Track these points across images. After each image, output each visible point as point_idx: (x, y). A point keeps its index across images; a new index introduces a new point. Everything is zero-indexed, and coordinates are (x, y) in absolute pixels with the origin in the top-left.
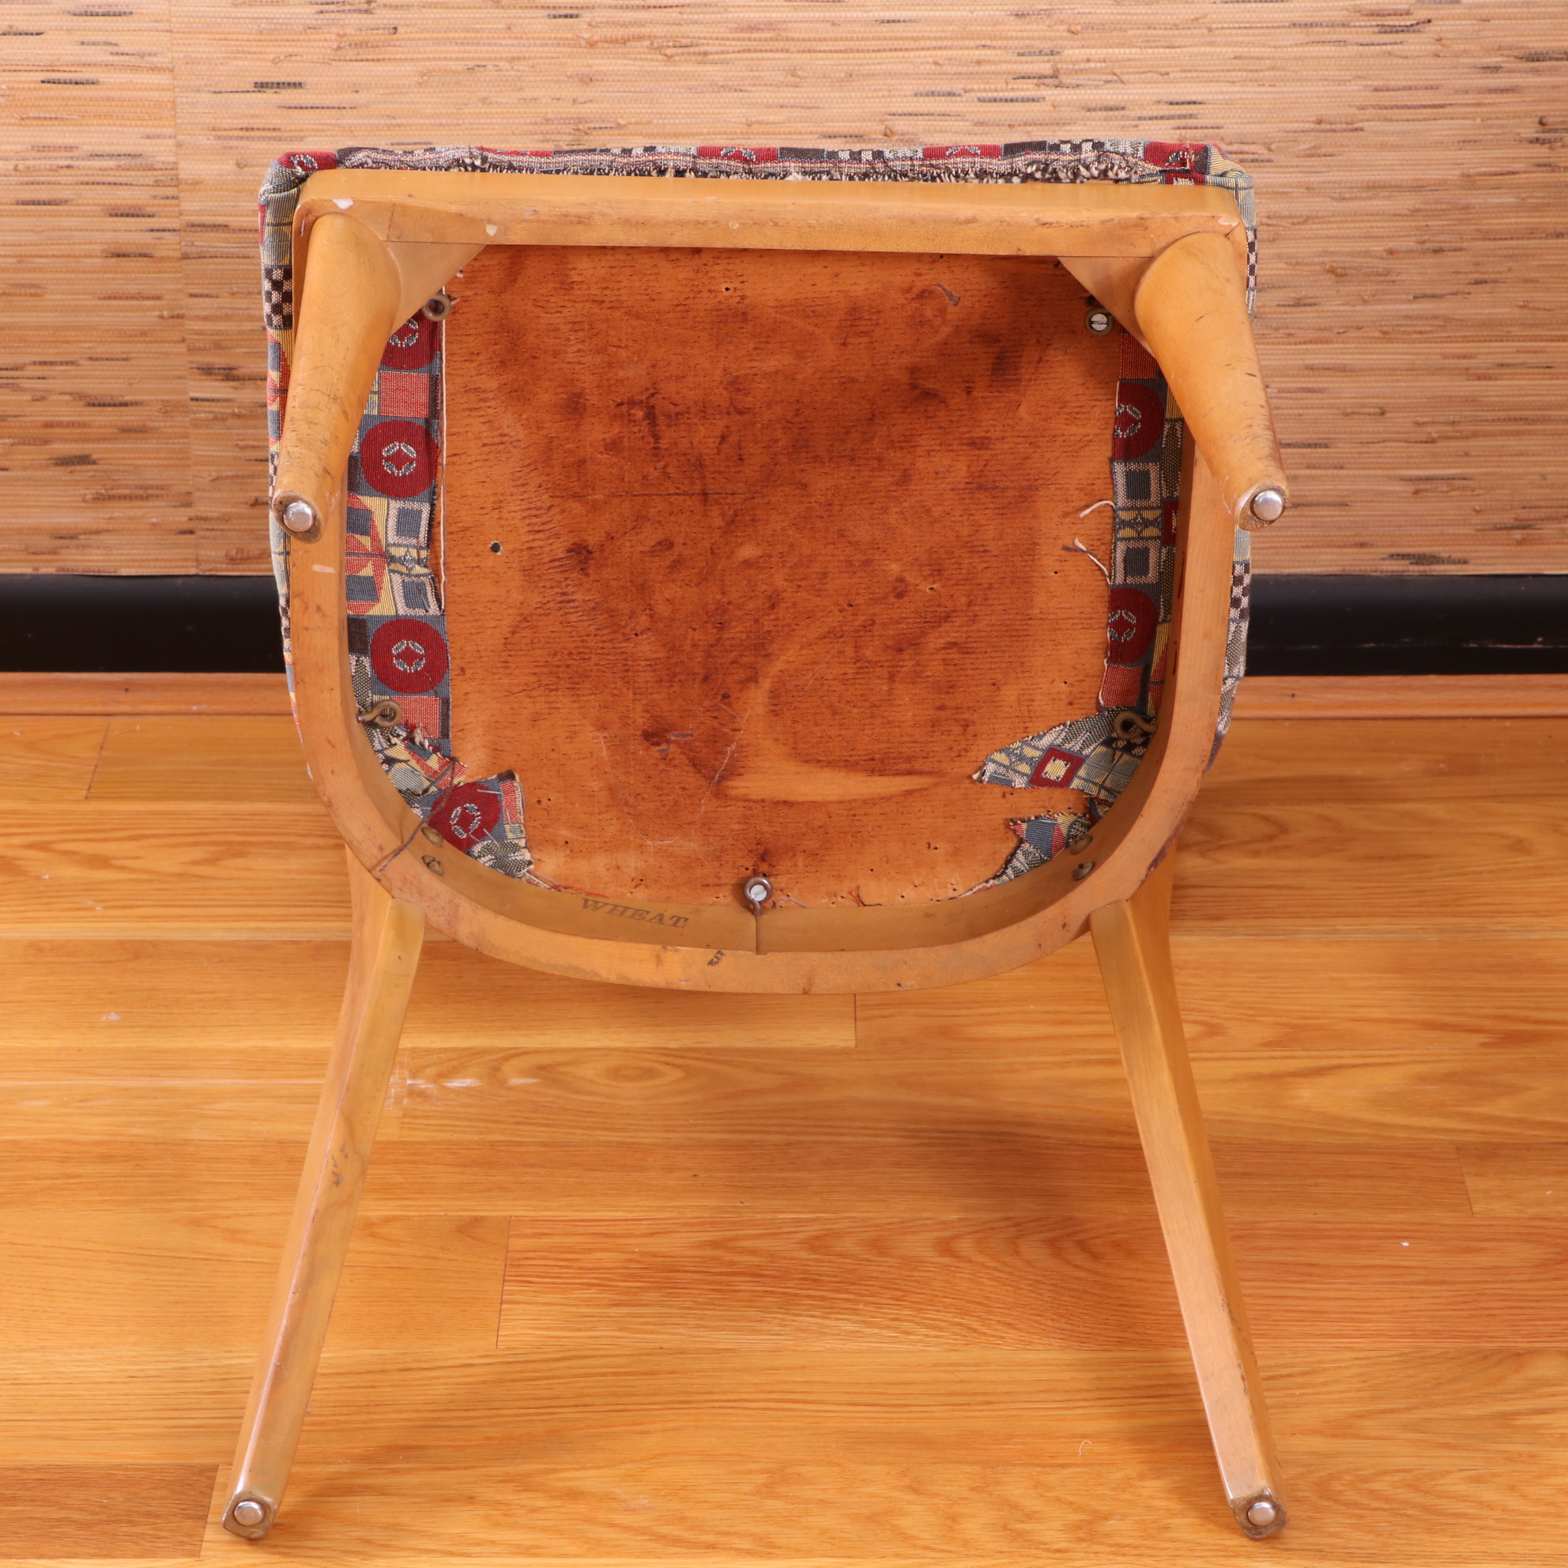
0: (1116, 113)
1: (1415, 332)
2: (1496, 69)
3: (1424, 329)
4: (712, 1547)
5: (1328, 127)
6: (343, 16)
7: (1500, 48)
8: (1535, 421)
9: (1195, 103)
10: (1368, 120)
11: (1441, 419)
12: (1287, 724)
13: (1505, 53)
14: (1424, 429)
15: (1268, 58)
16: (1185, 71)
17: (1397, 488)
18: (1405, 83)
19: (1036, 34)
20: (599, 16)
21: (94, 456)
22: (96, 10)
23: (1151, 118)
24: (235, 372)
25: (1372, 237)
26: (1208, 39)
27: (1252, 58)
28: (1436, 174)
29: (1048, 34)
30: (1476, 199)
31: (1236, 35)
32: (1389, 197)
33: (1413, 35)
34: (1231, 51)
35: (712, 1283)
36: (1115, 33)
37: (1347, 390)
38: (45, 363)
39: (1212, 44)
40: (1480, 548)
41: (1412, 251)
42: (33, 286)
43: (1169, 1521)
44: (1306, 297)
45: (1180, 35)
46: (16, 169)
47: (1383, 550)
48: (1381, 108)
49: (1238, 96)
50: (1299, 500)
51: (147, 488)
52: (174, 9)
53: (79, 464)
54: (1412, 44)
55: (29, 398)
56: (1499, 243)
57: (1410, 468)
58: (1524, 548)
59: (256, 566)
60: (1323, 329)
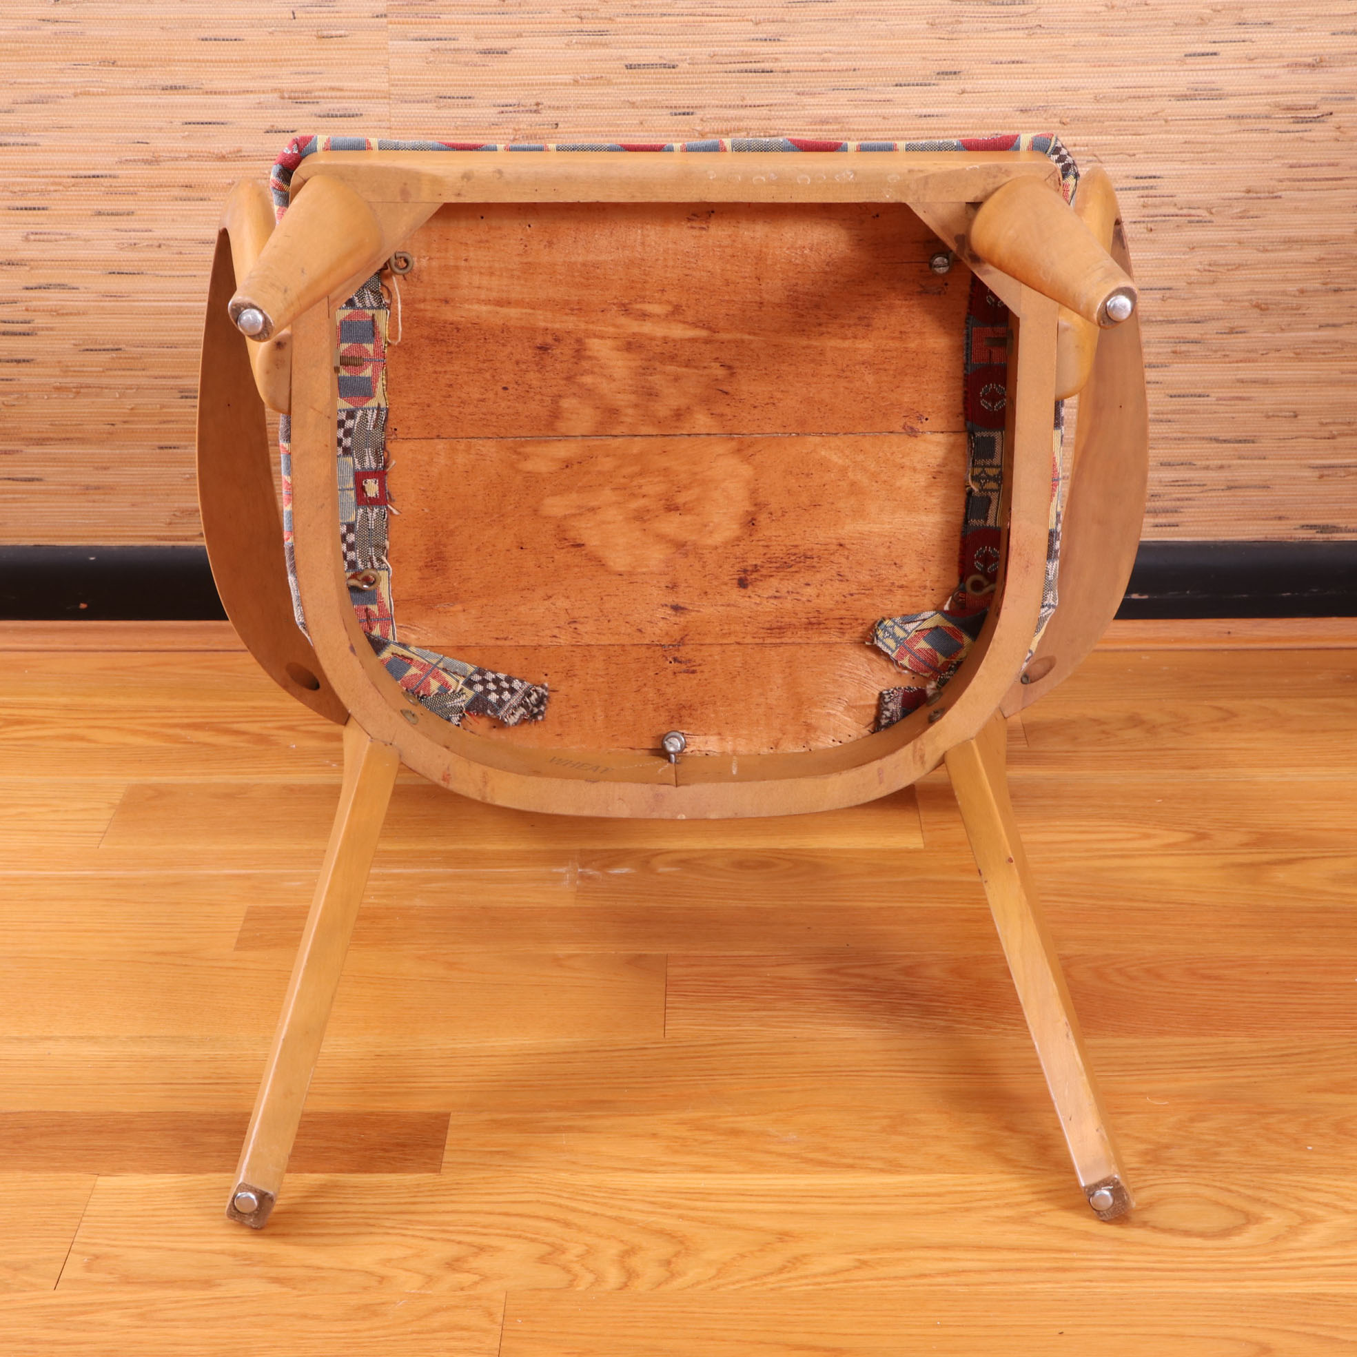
1: (1320, 353)
3: (1326, 350)
4: (852, 1167)
5: (1255, 195)
6: (518, 115)
9: (1155, 177)
10: (1285, 190)
11: (1340, 420)
12: (1226, 653)
14: (1326, 428)
15: (1210, 143)
16: (1147, 153)
17: (1306, 474)
18: (1312, 161)
19: (1036, 125)
20: (709, 113)
22: (334, 113)
23: (1121, 189)
25: (1288, 280)
26: (1165, 128)
27: (1198, 143)
28: (1336, 231)
29: (1044, 125)
31: (1186, 125)
32: (1301, 249)
33: (1319, 125)
34: (1182, 137)
35: (833, 996)
36: (1095, 124)
37: (1267, 398)
39: (1167, 132)
41: (1316, 291)
43: (1216, 1149)
44: (1237, 327)
45: (1144, 126)
47: (1296, 522)
48: (1295, 180)
49: (1187, 172)
50: (1232, 484)
52: (393, 111)
54: (1318, 131)
57: (1317, 458)
60: (1249, 351)
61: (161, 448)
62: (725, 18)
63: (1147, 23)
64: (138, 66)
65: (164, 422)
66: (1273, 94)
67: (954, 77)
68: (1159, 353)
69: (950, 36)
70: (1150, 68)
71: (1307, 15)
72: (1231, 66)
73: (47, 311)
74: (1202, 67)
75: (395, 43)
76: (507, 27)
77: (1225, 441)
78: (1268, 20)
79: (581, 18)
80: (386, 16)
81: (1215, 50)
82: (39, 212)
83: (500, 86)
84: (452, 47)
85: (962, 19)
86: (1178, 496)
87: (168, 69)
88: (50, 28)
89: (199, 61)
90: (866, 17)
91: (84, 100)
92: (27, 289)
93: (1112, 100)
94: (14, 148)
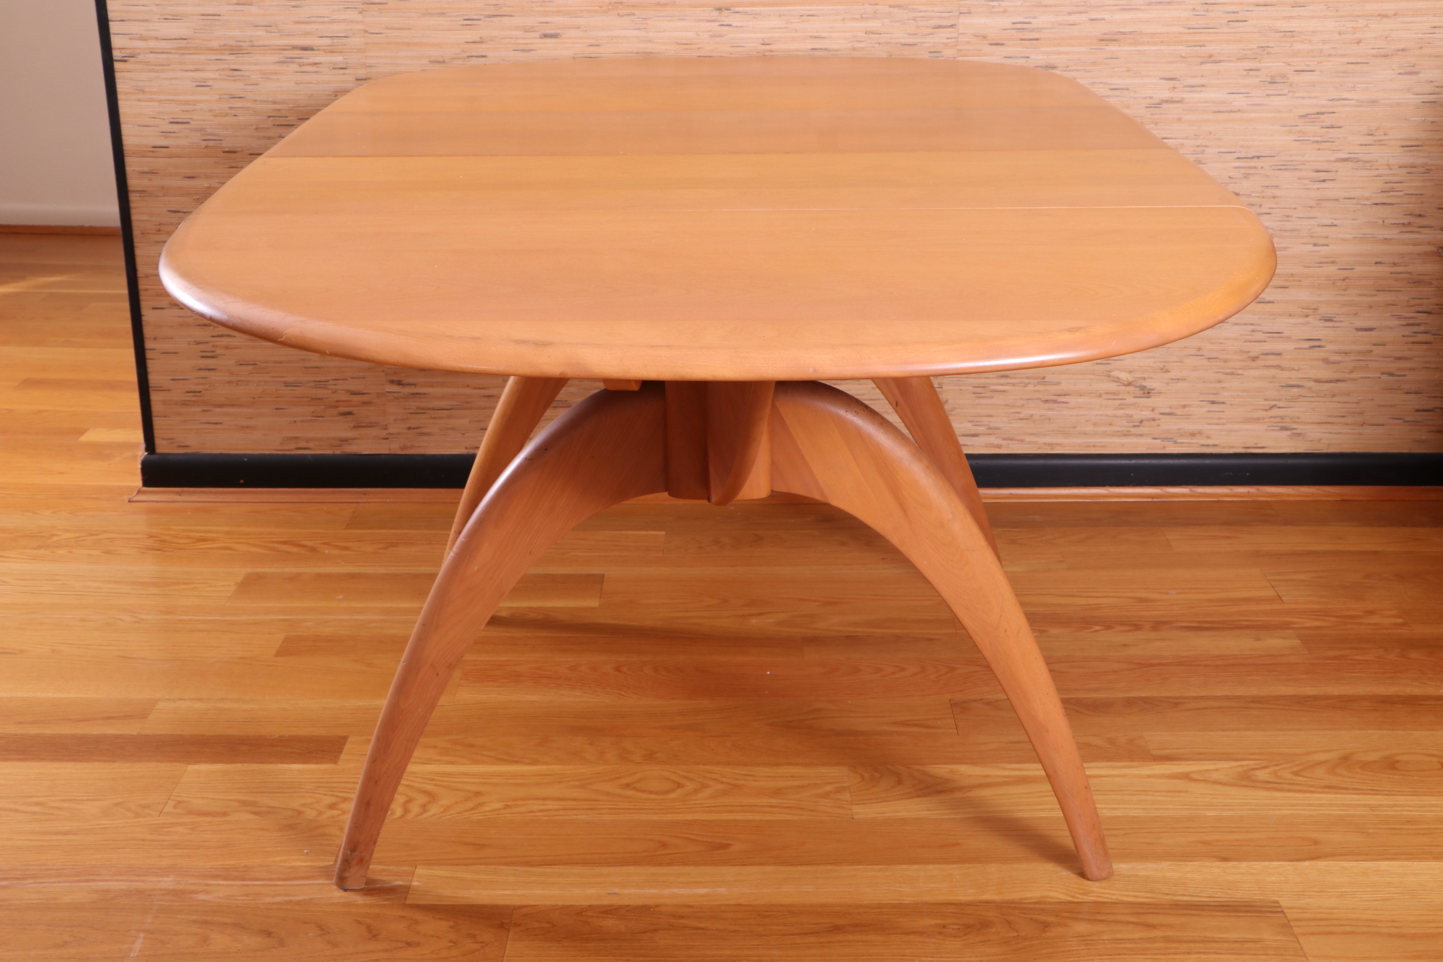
4: (516, 762)
21: (354, 412)
24: (401, 382)
35: (533, 680)
43: (677, 754)
51: (371, 423)
53: (348, 415)
55: (330, 391)
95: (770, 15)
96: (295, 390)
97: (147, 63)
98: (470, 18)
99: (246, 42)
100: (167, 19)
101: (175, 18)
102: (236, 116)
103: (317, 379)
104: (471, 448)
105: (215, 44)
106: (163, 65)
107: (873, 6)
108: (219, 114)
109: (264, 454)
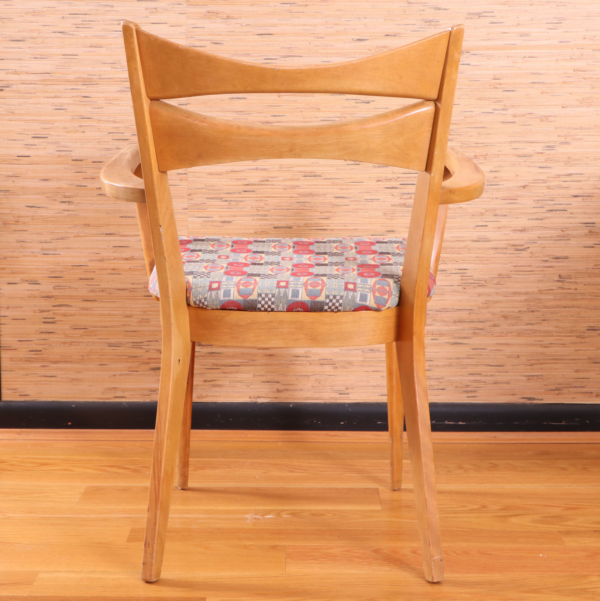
0: (444, 272)
1: (527, 334)
2: (547, 261)
3: (529, 333)
5: (502, 276)
7: (548, 255)
8: (560, 359)
9: (465, 269)
10: (513, 275)
11: (535, 359)
12: (494, 444)
13: (549, 257)
14: (530, 362)
15: (485, 257)
16: (463, 261)
17: (522, 378)
18: (522, 265)
23: (454, 274)
25: (514, 307)
26: (469, 252)
27: (481, 257)
28: (532, 290)
30: (543, 297)
31: (476, 251)
32: (519, 296)
34: (475, 255)
35: (347, 559)
37: (508, 350)
38: (149, 341)
39: (470, 253)
40: (546, 396)
41: (525, 311)
42: (147, 319)
44: (496, 324)
45: (461, 251)
46: (144, 287)
47: (519, 396)
48: (516, 271)
49: (477, 268)
50: (495, 382)
53: (157, 370)
54: (524, 254)
55: (144, 351)
56: (549, 309)
57: (526, 373)
58: (558, 396)
59: (205, 399)
60: (501, 333)
61: (101, 365)
62: (310, 211)
63: (462, 214)
64: (97, 226)
65: (102, 355)
66: (507, 240)
67: (393, 232)
68: (468, 333)
69: (391, 218)
70: (463, 230)
71: (519, 213)
72: (492, 230)
73: (61, 314)
74: (482, 230)
75: (190, 218)
76: (231, 213)
77: (493, 366)
78: (505, 214)
79: (258, 210)
80: (187, 209)
81: (486, 224)
82: (59, 279)
83: (228, 234)
84: (211, 220)
85: (395, 212)
86: (476, 386)
87: (108, 227)
88: (66, 213)
89: (119, 225)
90: (361, 211)
91: (77, 238)
92: (54, 306)
93: (450, 242)
94: (51, 256)
95: (500, 57)
96: (116, 350)
97: (19, 92)
98: (269, 58)
99: (95, 75)
100: (36, 58)
101: (42, 57)
102: (84, 132)
103: (135, 341)
104: (254, 398)
105: (72, 77)
106: (31, 93)
107: (580, 50)
108: (71, 131)
109: (88, 402)
